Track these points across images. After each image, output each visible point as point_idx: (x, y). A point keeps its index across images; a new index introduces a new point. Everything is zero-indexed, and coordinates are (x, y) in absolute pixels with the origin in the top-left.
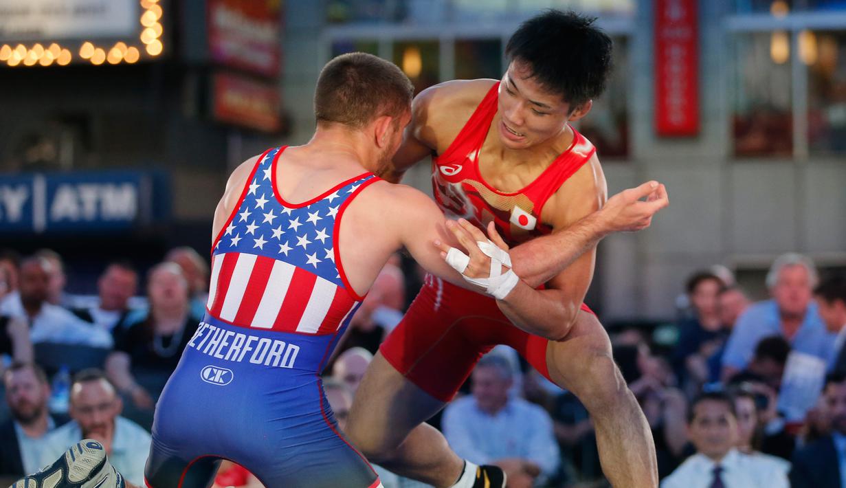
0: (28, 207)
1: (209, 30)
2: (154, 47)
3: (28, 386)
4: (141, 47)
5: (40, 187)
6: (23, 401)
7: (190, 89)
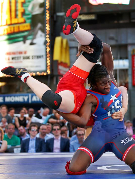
0: (28, 99)
1: (58, 70)
2: (49, 72)
3: (22, 130)
4: (47, 72)
5: (30, 95)
6: (21, 132)
7: (55, 79)
